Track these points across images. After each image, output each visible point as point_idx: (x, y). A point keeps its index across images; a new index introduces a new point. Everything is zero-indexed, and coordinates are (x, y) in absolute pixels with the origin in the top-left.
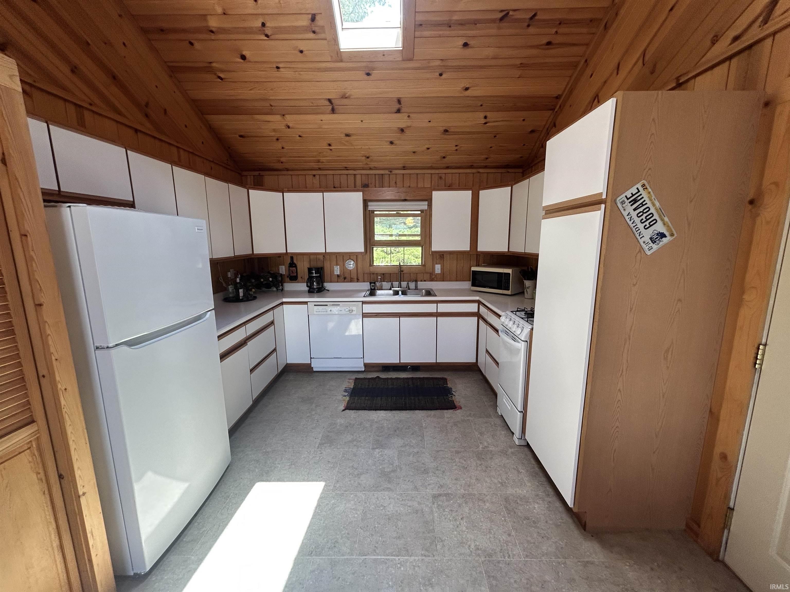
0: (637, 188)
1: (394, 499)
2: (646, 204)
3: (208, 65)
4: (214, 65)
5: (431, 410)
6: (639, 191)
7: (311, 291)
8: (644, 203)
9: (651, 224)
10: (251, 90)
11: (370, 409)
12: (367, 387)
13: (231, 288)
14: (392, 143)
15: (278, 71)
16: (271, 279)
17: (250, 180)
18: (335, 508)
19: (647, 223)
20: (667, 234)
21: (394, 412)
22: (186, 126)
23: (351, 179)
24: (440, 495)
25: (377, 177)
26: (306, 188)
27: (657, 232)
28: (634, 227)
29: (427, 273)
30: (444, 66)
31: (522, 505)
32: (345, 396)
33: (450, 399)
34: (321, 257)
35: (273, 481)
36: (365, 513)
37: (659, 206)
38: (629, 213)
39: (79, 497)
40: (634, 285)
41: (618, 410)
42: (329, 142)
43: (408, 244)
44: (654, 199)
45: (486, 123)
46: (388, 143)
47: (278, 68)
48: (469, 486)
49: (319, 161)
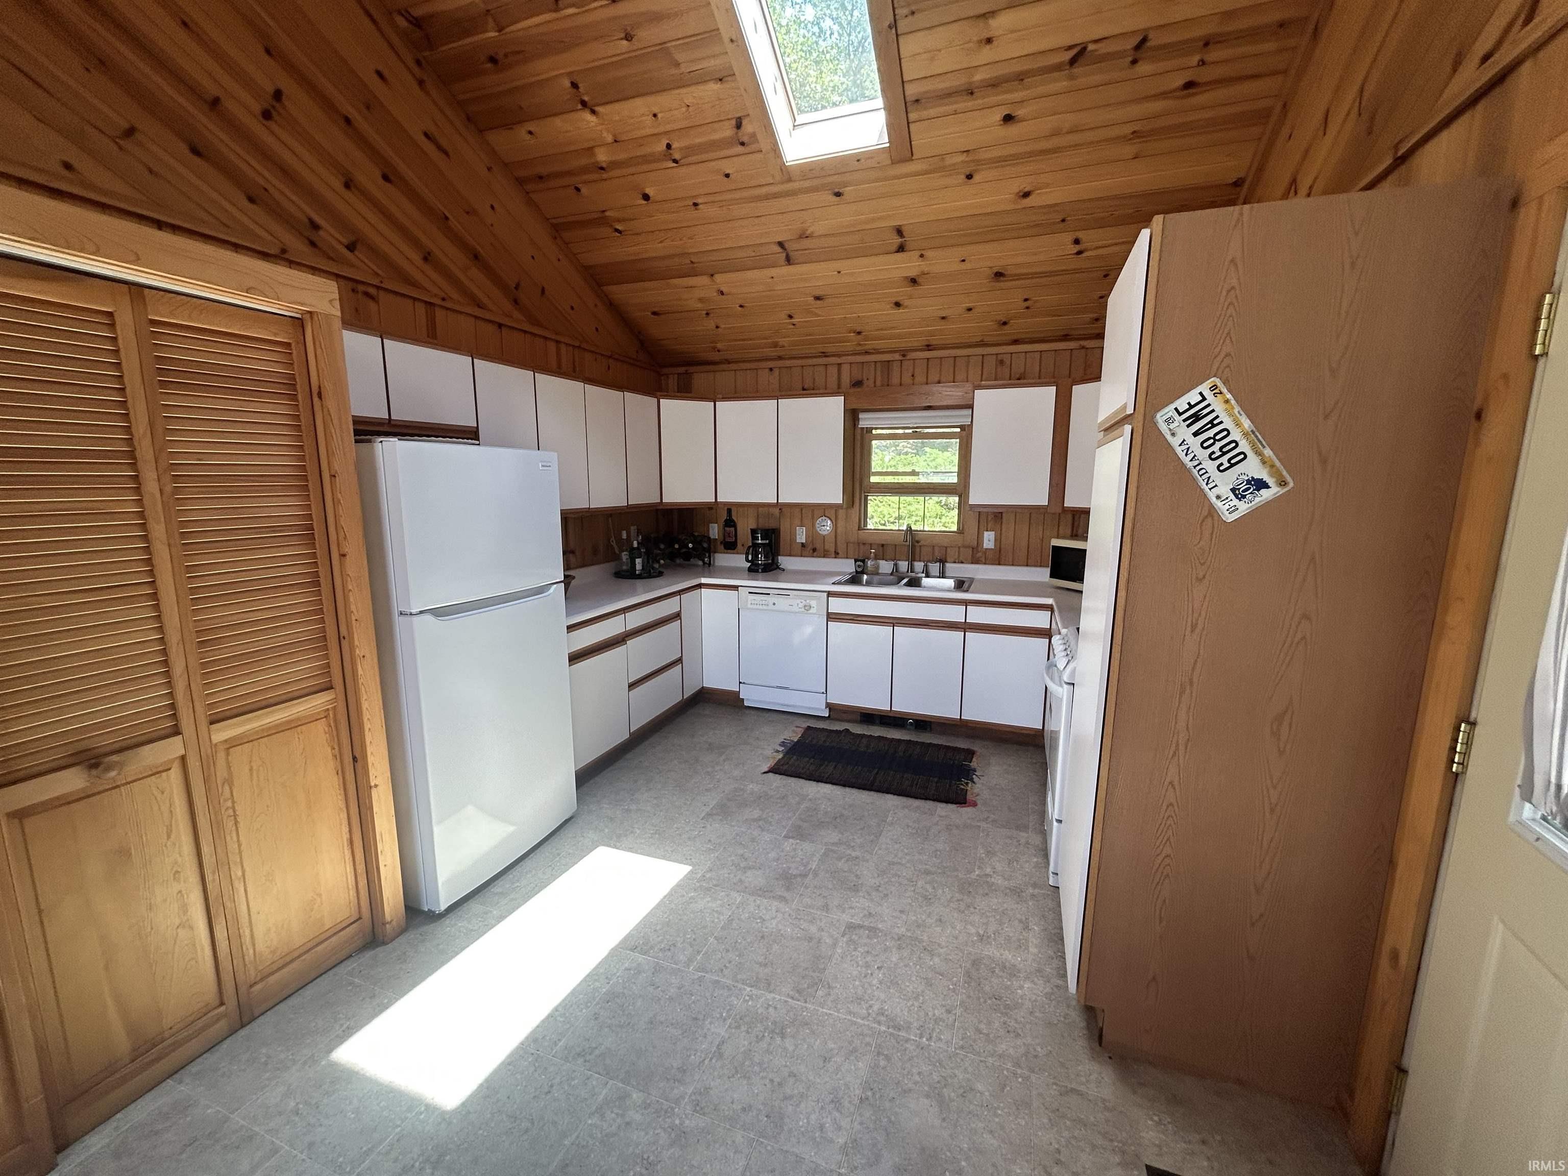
0: (1201, 394)
1: (783, 913)
2: (1221, 422)
3: (600, 215)
4: (607, 214)
5: (916, 798)
6: (1204, 399)
7: (754, 570)
8: (1215, 422)
9: (1232, 462)
10: (661, 242)
11: (810, 778)
12: (821, 742)
13: (625, 556)
14: (898, 305)
15: (696, 209)
16: (690, 545)
17: (672, 382)
18: (691, 903)
19: (1224, 459)
20: (1270, 481)
21: (848, 790)
22: (572, 308)
23: (833, 371)
24: (860, 927)
25: (878, 365)
26: (757, 391)
27: (1247, 478)
28: (1195, 467)
29: (968, 547)
30: (973, 161)
31: (1001, 977)
32: (778, 751)
33: (962, 787)
34: (776, 511)
35: (622, 849)
36: (730, 921)
37: (1249, 427)
38: (1184, 440)
39: (371, 787)
40: (1200, 580)
41: (1169, 822)
42: (789, 313)
43: (932, 490)
44: (1239, 412)
45: (1079, 253)
46: (892, 305)
47: (695, 204)
48: (918, 926)
49: (775, 345)
